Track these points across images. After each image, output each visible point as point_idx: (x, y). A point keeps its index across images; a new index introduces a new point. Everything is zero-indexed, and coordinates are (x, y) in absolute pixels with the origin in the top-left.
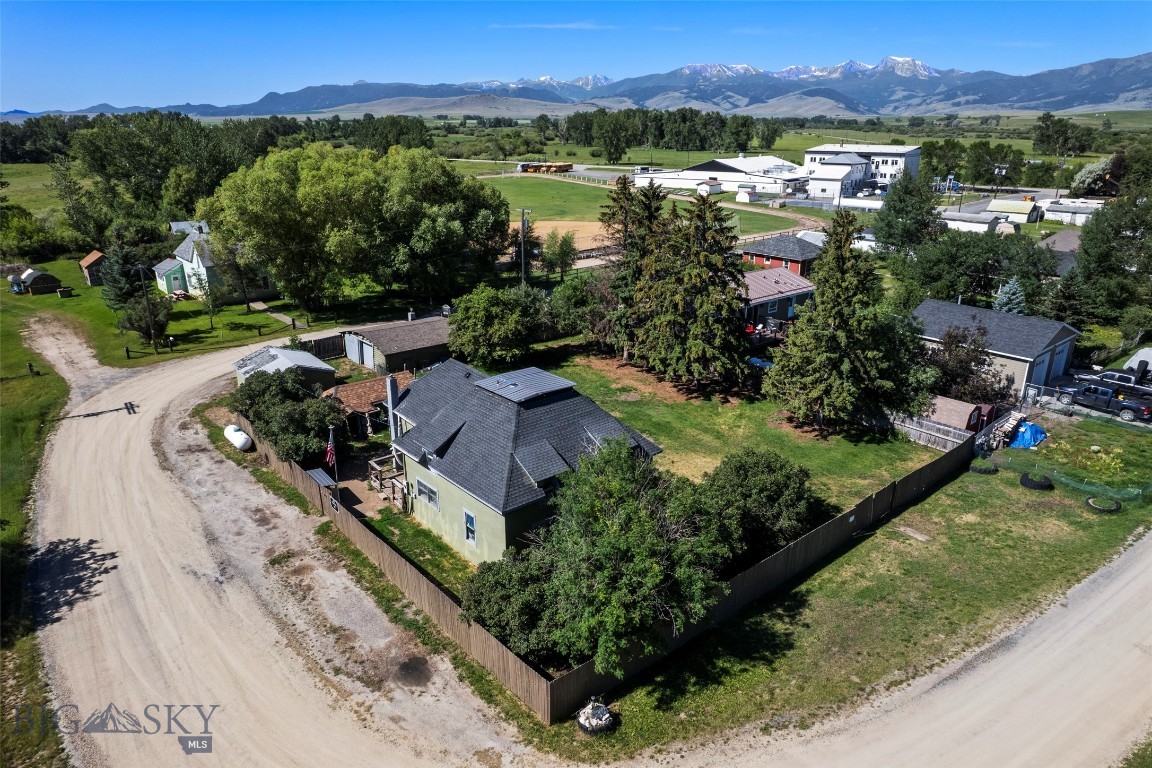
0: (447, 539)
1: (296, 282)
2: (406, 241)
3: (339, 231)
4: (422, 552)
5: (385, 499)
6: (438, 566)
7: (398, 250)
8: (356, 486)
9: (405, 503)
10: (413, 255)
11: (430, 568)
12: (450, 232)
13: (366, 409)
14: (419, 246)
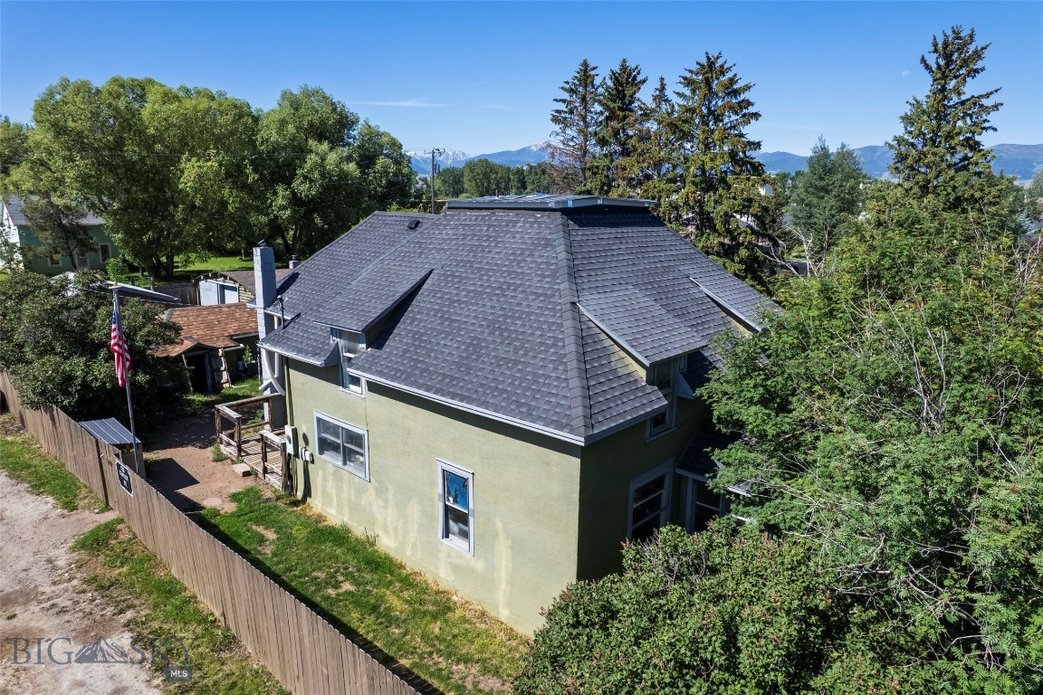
0: (387, 544)
1: (141, 236)
2: (288, 182)
3: (198, 161)
4: (333, 576)
5: (246, 474)
6: (375, 608)
7: (275, 194)
8: (187, 457)
9: (289, 476)
10: (295, 200)
11: (355, 615)
12: (344, 175)
13: (221, 344)
14: (303, 188)
